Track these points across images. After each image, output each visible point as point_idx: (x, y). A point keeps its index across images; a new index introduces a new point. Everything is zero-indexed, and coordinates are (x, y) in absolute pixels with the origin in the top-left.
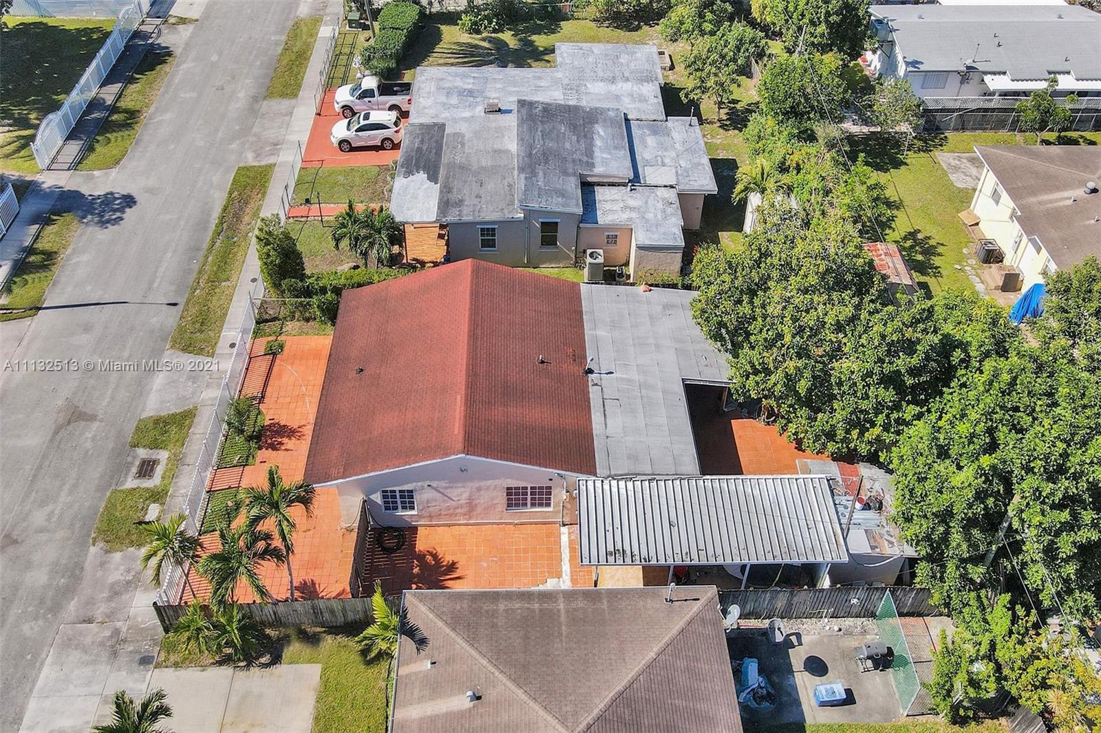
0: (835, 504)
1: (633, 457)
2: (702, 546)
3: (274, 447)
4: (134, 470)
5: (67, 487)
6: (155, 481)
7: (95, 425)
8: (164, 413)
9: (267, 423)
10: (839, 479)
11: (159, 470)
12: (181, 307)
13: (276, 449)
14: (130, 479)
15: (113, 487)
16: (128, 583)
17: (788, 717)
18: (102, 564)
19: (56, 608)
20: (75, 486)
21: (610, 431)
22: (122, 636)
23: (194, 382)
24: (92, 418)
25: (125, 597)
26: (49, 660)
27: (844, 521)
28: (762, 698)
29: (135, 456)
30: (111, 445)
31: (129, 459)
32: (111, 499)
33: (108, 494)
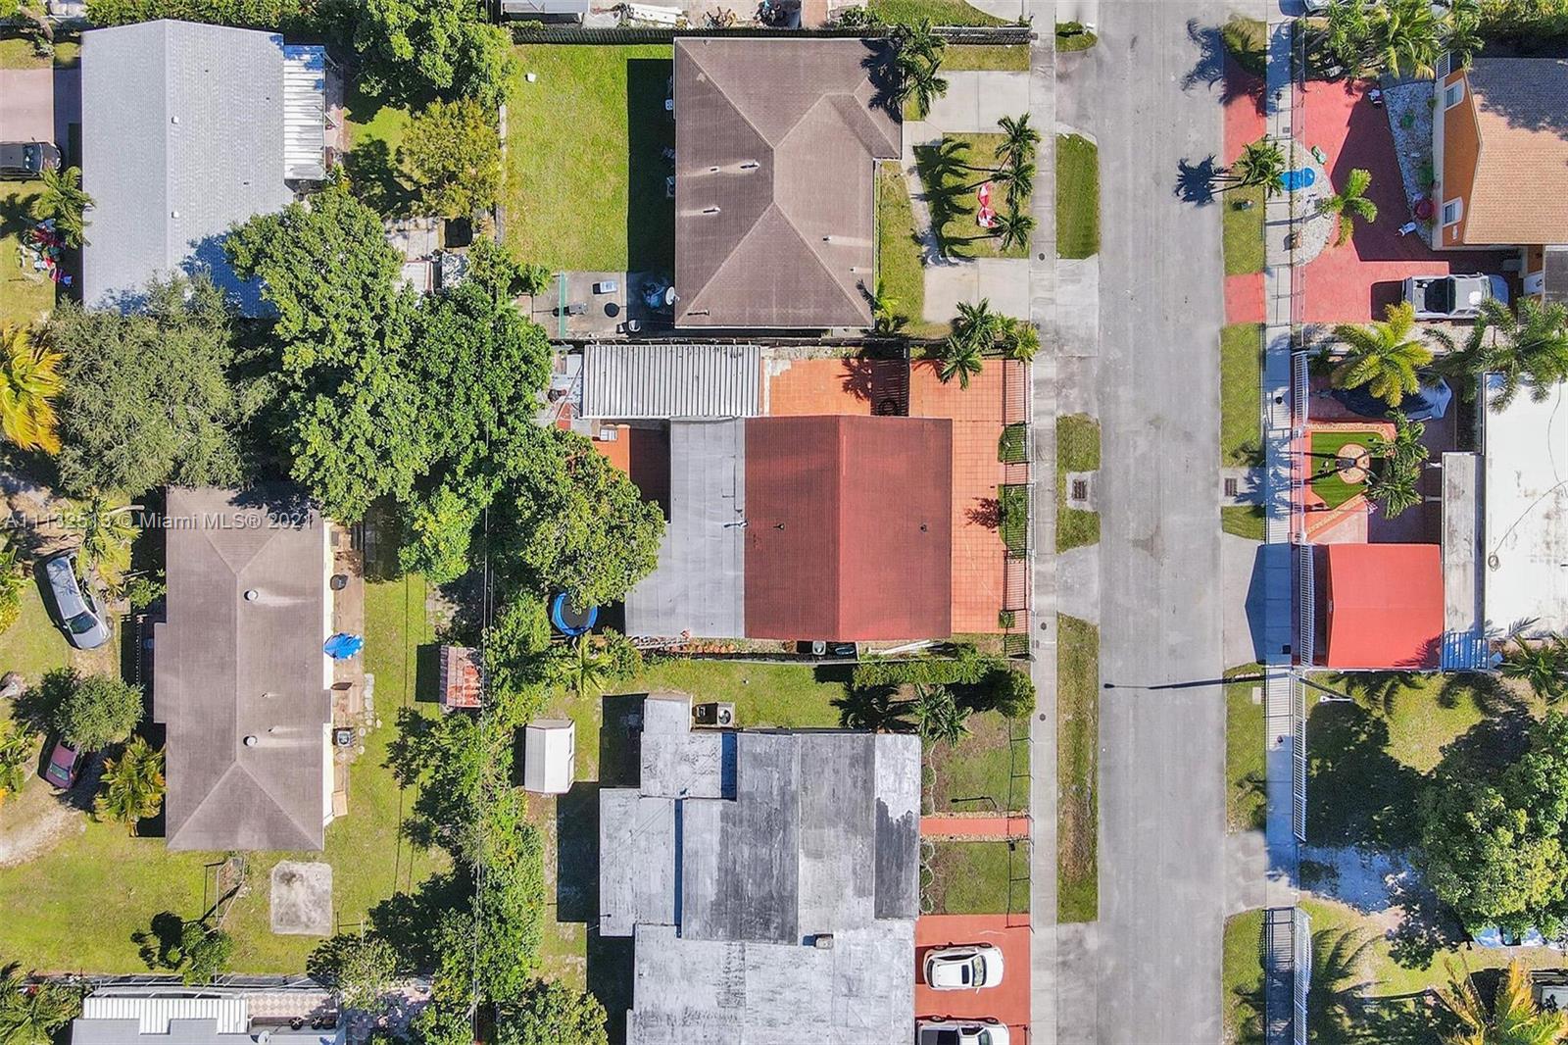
0: (582, 395)
1: (717, 438)
2: (680, 359)
3: (987, 503)
4: (1089, 489)
6: (1071, 477)
7: (1131, 535)
8: (1082, 547)
9: (997, 528)
10: (573, 418)
11: (1070, 489)
12: (1101, 683)
13: (986, 500)
14: (1090, 480)
15: (1099, 472)
16: (1064, 387)
17: (637, 277)
18: (1086, 404)
19: (1105, 369)
20: (1127, 473)
21: (732, 463)
22: (1056, 345)
23: (1066, 582)
24: (1136, 543)
25: (1062, 376)
26: (1097, 330)
27: (579, 382)
28: (650, 289)
29: (1092, 503)
30: (1113, 514)
31: (1095, 500)
32: (1097, 460)
33: (1101, 466)
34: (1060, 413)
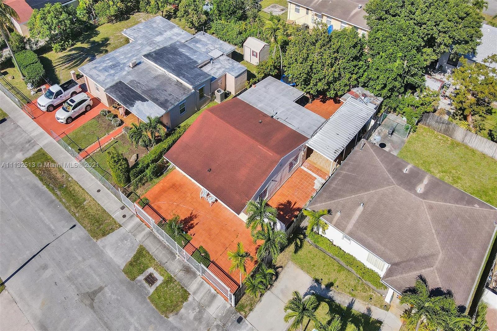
4: (146, 285)
5: (128, 316)
6: (160, 279)
7: (106, 289)
8: (130, 259)
11: (156, 275)
14: (149, 289)
15: (147, 297)
16: (199, 312)
18: (181, 318)
20: (131, 312)
22: (221, 324)
23: (126, 240)
24: (101, 289)
25: (205, 316)
29: (140, 281)
30: (124, 288)
31: (139, 284)
32: (152, 301)
33: (148, 300)
34: (190, 298)
